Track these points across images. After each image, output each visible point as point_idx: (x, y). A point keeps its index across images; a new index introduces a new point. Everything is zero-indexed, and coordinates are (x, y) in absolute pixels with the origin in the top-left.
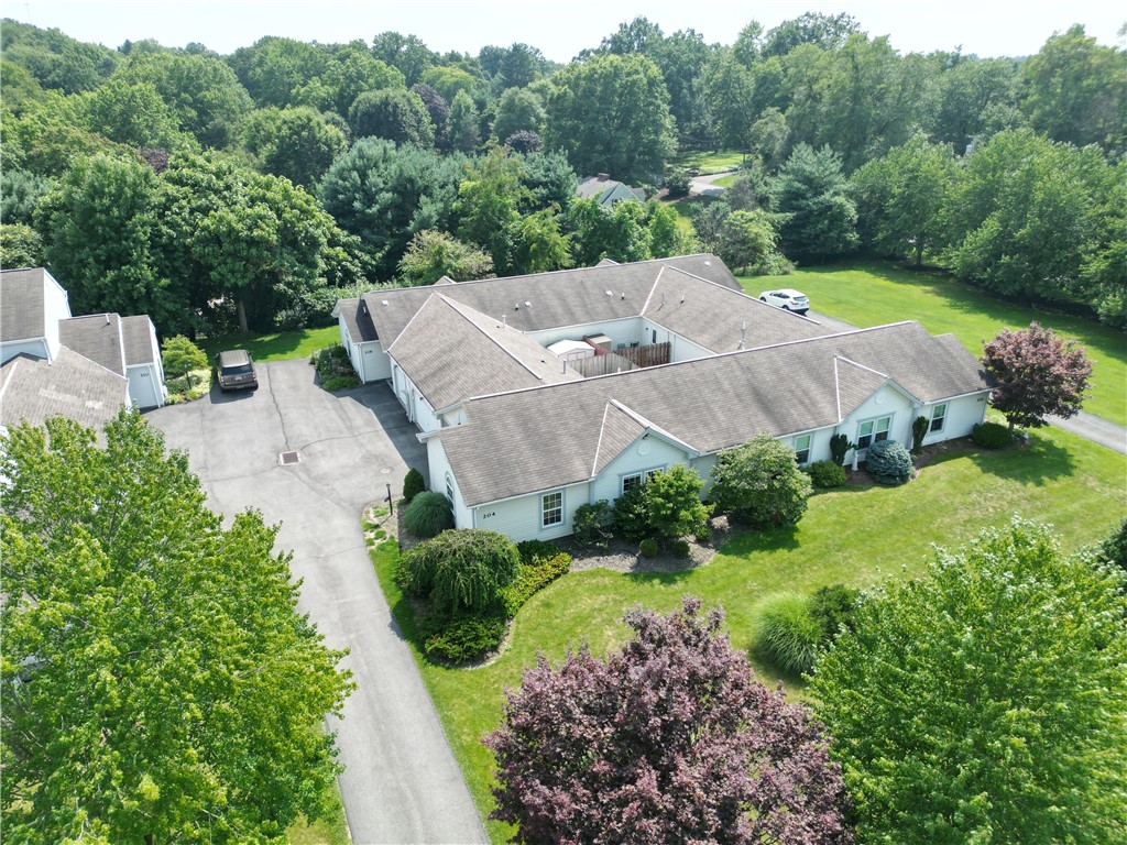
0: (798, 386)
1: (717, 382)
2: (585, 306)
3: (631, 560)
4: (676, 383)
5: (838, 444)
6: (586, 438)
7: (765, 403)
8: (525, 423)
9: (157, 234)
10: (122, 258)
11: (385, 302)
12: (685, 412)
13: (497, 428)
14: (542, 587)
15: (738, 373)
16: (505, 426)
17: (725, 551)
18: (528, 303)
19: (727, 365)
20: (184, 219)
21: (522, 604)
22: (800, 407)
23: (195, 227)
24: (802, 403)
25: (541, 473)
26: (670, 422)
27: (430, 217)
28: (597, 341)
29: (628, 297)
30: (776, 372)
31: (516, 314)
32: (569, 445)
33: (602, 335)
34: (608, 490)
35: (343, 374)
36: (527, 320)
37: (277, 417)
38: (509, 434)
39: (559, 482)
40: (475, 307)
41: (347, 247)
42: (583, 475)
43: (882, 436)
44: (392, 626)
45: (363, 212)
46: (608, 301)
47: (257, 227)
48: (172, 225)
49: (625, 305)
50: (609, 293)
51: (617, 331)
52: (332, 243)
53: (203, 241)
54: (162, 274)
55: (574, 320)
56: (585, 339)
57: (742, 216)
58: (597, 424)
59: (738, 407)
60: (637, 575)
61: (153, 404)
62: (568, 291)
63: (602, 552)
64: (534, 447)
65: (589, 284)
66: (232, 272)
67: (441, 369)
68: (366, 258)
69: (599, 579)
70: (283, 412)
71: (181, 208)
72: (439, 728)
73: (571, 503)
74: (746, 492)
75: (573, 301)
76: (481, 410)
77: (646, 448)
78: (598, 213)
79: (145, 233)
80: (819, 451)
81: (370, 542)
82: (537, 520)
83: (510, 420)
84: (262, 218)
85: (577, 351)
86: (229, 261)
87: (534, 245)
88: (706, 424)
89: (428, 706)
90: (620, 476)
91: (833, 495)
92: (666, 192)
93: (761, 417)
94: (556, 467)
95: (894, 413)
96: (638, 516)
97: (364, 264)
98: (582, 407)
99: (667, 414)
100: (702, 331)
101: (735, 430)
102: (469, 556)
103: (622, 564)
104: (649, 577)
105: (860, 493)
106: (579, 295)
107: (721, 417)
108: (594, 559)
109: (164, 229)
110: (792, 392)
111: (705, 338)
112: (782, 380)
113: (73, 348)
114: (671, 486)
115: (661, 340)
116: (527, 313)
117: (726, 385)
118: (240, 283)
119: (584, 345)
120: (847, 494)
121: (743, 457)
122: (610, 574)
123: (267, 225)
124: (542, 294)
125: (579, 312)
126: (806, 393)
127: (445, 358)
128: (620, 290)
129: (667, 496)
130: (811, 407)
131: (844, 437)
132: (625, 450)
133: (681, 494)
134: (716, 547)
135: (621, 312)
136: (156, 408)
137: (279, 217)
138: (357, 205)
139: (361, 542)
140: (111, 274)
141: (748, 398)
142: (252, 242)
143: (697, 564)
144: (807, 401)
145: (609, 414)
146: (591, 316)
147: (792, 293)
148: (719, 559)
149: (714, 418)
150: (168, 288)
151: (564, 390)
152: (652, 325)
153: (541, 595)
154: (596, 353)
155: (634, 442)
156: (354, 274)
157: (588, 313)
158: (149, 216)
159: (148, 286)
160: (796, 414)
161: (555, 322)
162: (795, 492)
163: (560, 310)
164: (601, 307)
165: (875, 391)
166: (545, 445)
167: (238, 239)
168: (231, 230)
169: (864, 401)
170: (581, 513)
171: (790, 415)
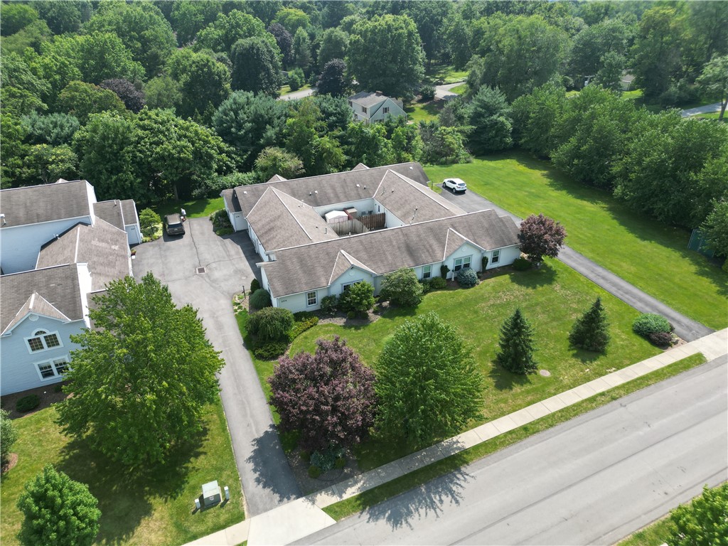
0: (428, 243)
1: (391, 241)
2: (345, 193)
3: (344, 320)
5: (444, 269)
6: (327, 269)
7: (411, 251)
8: (302, 261)
9: (135, 156)
10: (118, 170)
11: (245, 192)
12: (374, 256)
13: (289, 263)
14: (304, 331)
15: (401, 237)
16: (292, 263)
17: (384, 316)
18: (316, 192)
19: (396, 233)
20: (147, 148)
21: (295, 337)
22: (427, 253)
23: (152, 152)
24: (428, 251)
25: (306, 284)
27: (271, 137)
28: (350, 211)
29: (368, 187)
30: (419, 236)
31: (310, 197)
32: (320, 271)
33: (353, 208)
34: (337, 290)
35: (226, 227)
36: (314, 201)
37: (194, 249)
38: (295, 266)
39: (314, 287)
40: (289, 194)
41: (229, 154)
42: (325, 284)
43: (467, 266)
44: (244, 345)
45: (236, 133)
46: (357, 190)
47: (183, 152)
48: (140, 152)
49: (366, 192)
50: (358, 185)
51: (360, 205)
52: (221, 151)
53: (156, 160)
54: (137, 176)
55: (339, 201)
56: (344, 210)
57: (445, 130)
58: (333, 261)
59: (398, 254)
60: (346, 326)
61: (137, 242)
62: (337, 185)
63: (332, 317)
64: (305, 272)
65: (348, 180)
66: (171, 174)
67: (270, 230)
68: (238, 159)
69: (329, 327)
70: (197, 247)
71: (145, 143)
72: (258, 381)
73: (320, 296)
74: (393, 292)
75: (339, 190)
76: (283, 255)
77: (352, 273)
78: (362, 132)
79: (129, 157)
80: (435, 272)
81: (236, 311)
82: (305, 303)
83: (295, 260)
84: (185, 147)
85: (339, 217)
86: (169, 168)
87: (325, 154)
88: (382, 261)
89: (255, 374)
90: (342, 284)
91: (439, 292)
92: (420, 97)
93: (408, 258)
94: (313, 281)
95: (472, 255)
96: (348, 301)
97: (237, 162)
98: (327, 254)
99: (365, 257)
100: (398, 209)
101: (394, 264)
102: (272, 318)
103: (340, 321)
104: (350, 327)
105: (451, 292)
106: (343, 187)
107: (390, 258)
108: (328, 320)
109: (138, 154)
110: (424, 246)
111: (399, 213)
112: (421, 240)
113: (101, 218)
114: (360, 290)
115: (382, 212)
116: (315, 197)
117: (394, 243)
118: (175, 179)
119: (343, 214)
120: (445, 291)
121: (393, 277)
122: (334, 325)
123: (188, 151)
124: (324, 186)
125: (342, 196)
126: (431, 246)
127: (272, 224)
128: (363, 183)
129: (358, 295)
130: (431, 253)
131: (446, 266)
132: (343, 274)
133: (364, 293)
134: (381, 315)
135: (363, 196)
136: (138, 244)
137: (193, 145)
138: (233, 130)
139: (232, 311)
140: (114, 178)
141: (403, 249)
142: (180, 159)
143: (371, 322)
144: (431, 250)
145: (339, 257)
146: (348, 198)
147: (458, 181)
148: (380, 320)
149: (386, 258)
150: (141, 183)
151: (320, 246)
152: (378, 203)
153: (304, 334)
154: (349, 218)
155: (347, 271)
156: (232, 168)
157: (346, 197)
158: (130, 148)
159: (131, 183)
160: (424, 256)
161: (329, 202)
162: (414, 292)
163: (332, 195)
164: (353, 193)
165: (460, 246)
166: (309, 272)
167: (173, 158)
168: (170, 154)
169: (455, 251)
170: (324, 300)
171: (421, 257)
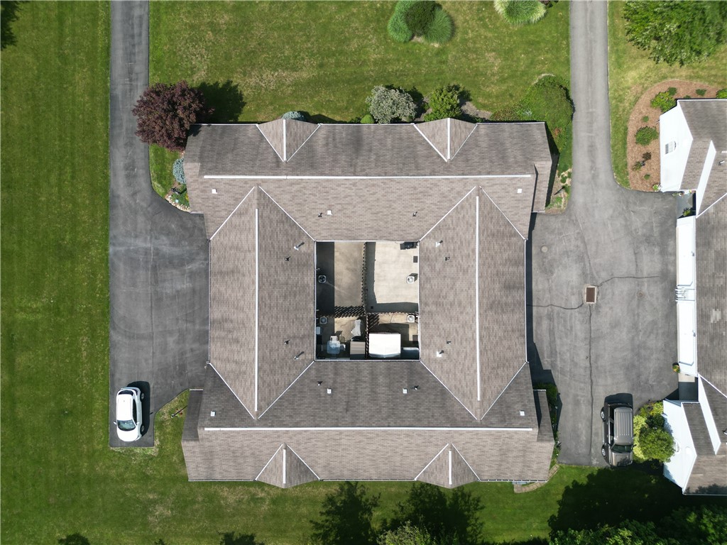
4: (404, 164)
15: (360, 164)
18: (405, 393)
26: (421, 144)
29: (315, 384)
30: (335, 161)
31: (419, 382)
36: (413, 374)
46: (335, 382)
50: (329, 391)
58: (463, 149)
59: (376, 143)
62: (364, 402)
64: (502, 144)
65: (341, 408)
70: (587, 363)
75: (365, 389)
81: (570, 175)
88: (401, 139)
89: (572, 62)
93: (365, 137)
98: (468, 161)
99: (419, 148)
101: (386, 132)
106: (356, 395)
110: (335, 146)
112: (335, 154)
116: (409, 381)
117: (373, 157)
124: (388, 402)
125: (365, 376)
126: (327, 143)
128: (318, 394)
141: (366, 147)
144: (330, 139)
149: (394, 141)
160: (344, 133)
163: (381, 380)
171: (347, 134)
